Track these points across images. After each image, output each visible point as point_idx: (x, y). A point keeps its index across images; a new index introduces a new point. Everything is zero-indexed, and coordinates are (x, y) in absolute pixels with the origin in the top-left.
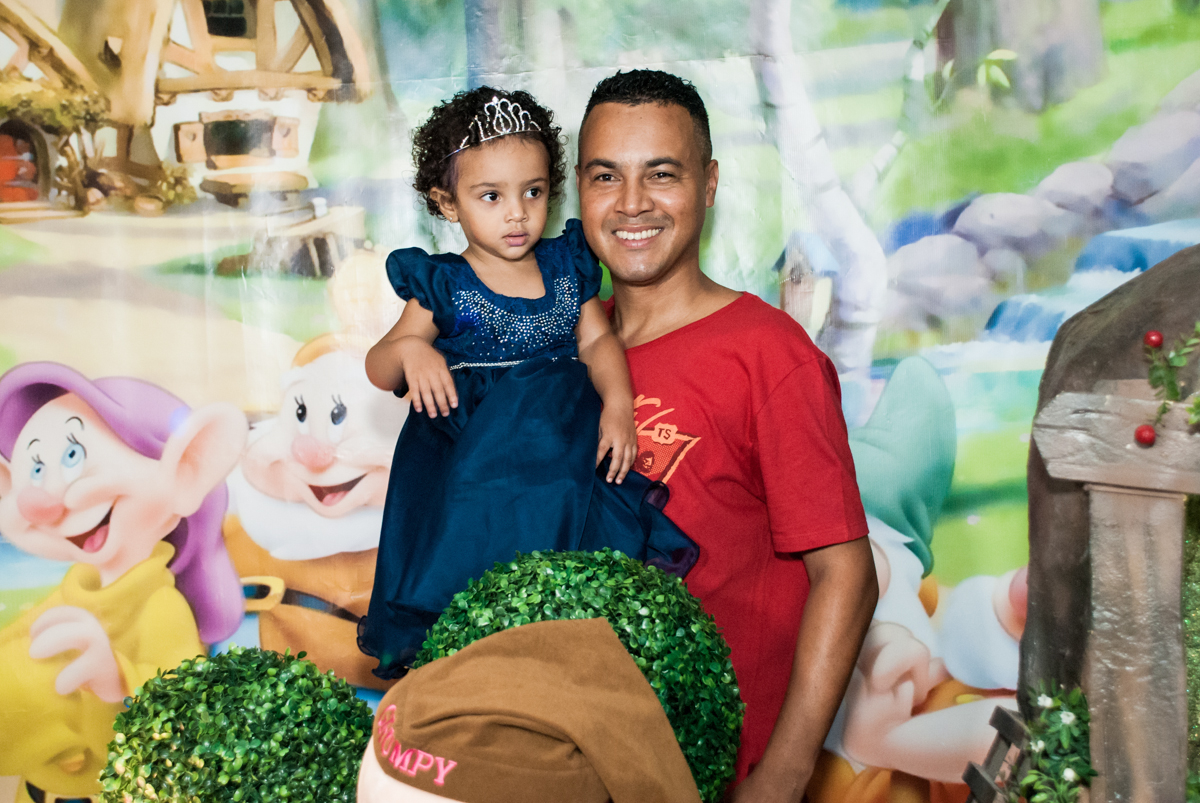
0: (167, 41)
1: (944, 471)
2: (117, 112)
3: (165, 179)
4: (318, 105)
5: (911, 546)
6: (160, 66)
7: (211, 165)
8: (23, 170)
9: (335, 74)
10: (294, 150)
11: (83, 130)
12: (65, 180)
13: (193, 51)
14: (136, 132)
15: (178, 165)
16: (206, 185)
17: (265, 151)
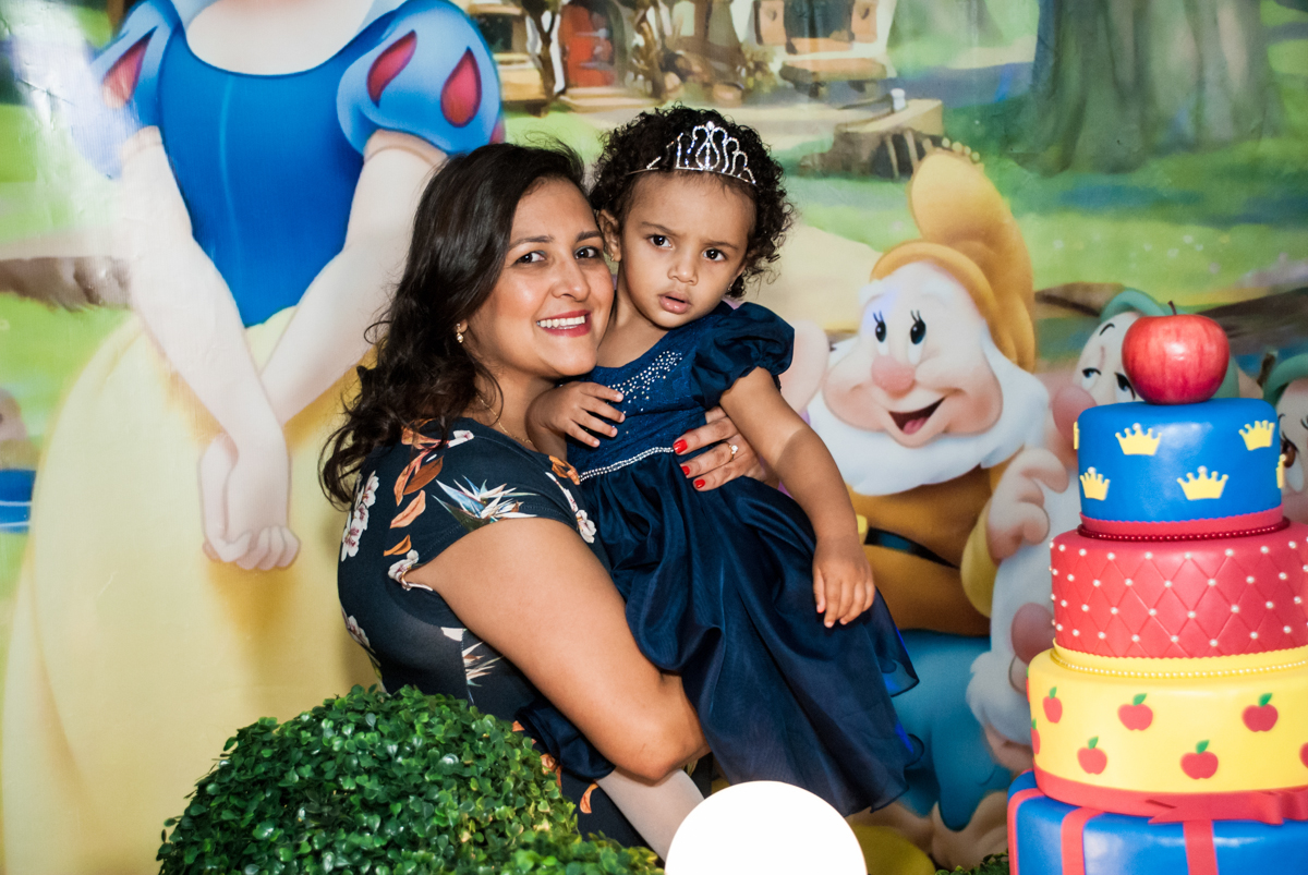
3: (744, 64)
7: (791, 49)
8: (598, 50)
10: (871, 36)
11: (661, 4)
12: (642, 62)
14: (714, 7)
15: (758, 47)
16: (787, 72)
17: (845, 33)
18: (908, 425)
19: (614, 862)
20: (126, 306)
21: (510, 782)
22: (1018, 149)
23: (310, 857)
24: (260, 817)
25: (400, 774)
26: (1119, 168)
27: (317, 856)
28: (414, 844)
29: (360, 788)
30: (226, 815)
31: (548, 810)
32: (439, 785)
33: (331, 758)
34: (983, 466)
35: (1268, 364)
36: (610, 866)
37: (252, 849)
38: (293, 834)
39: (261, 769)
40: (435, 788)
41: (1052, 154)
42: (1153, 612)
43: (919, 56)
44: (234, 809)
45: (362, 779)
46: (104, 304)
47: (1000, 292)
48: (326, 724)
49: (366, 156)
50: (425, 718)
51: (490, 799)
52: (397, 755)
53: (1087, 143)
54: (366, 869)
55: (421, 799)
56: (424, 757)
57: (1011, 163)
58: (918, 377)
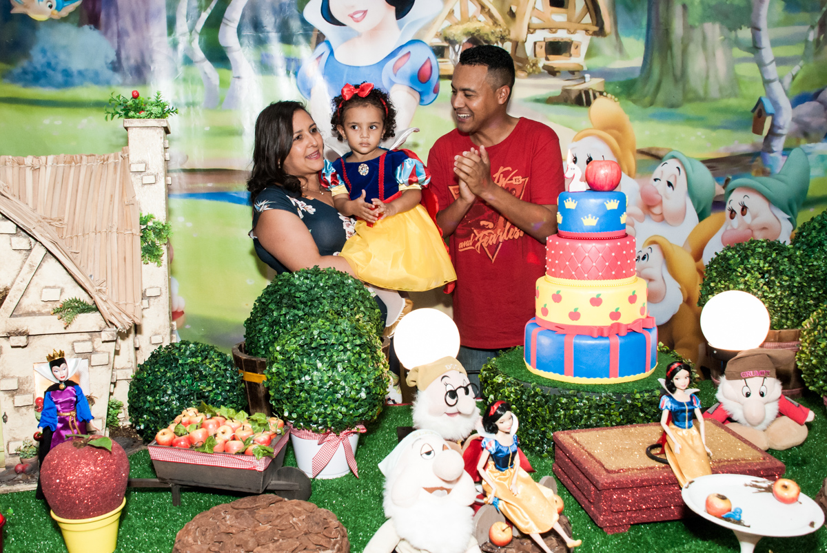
0: (534, 8)
1: (804, 191)
2: (512, 36)
3: (529, 64)
4: (589, 37)
5: (789, 219)
6: (530, 18)
7: (547, 59)
9: (597, 25)
10: (578, 55)
13: (543, 13)
14: (519, 44)
15: (535, 58)
16: (545, 67)
17: (568, 54)
22: (634, 97)
24: (272, 301)
25: (314, 293)
26: (672, 106)
27: (285, 315)
29: (300, 296)
30: (265, 300)
32: (325, 298)
33: (295, 286)
35: (728, 181)
37: (268, 311)
40: (323, 299)
42: (567, 263)
43: (597, 63)
53: (661, 96)
57: (630, 103)
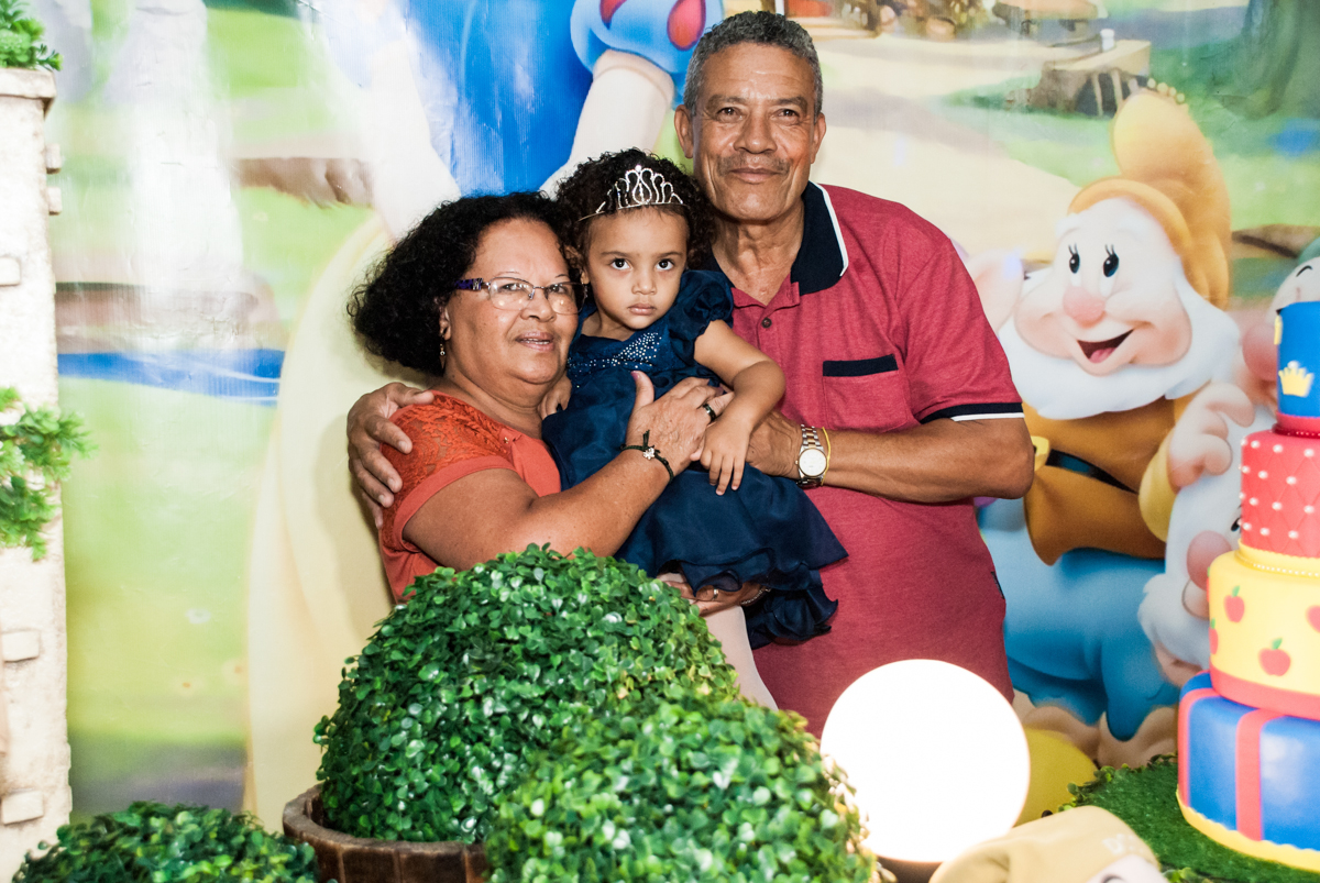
16: (1000, 10)
18: (1096, 354)
19: (760, 722)
20: (369, 206)
21: (671, 644)
22: (1225, 91)
23: (472, 701)
24: (426, 658)
25: (563, 627)
27: (478, 700)
28: (571, 695)
29: (523, 638)
30: (396, 656)
31: (709, 675)
32: (600, 641)
33: (498, 608)
34: (1168, 398)
36: (755, 726)
37: (418, 689)
38: (457, 677)
39: (432, 614)
40: (596, 644)
41: (1259, 99)
44: (404, 651)
45: (526, 630)
46: (349, 203)
47: (1195, 231)
48: (496, 576)
49: (595, 76)
50: (592, 576)
51: (651, 659)
52: (561, 610)
53: (1296, 88)
54: (523, 716)
55: (581, 654)
56: (588, 613)
57: (1217, 105)
58: (1107, 310)
